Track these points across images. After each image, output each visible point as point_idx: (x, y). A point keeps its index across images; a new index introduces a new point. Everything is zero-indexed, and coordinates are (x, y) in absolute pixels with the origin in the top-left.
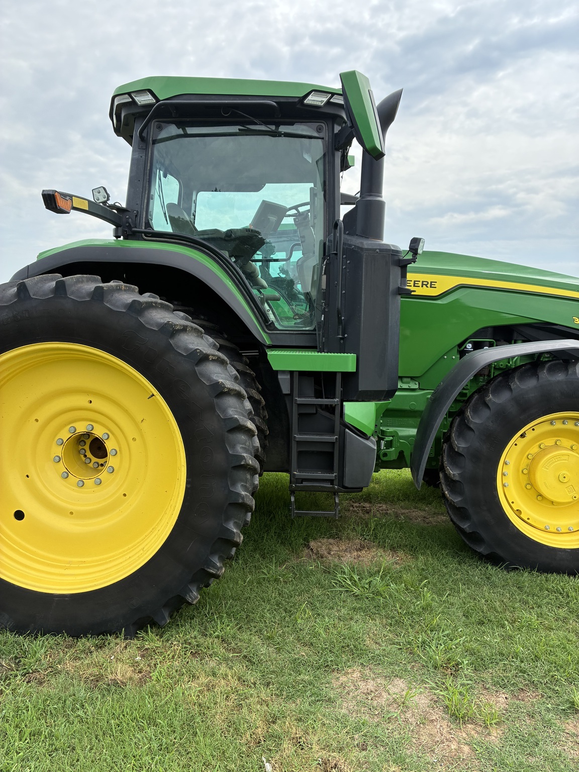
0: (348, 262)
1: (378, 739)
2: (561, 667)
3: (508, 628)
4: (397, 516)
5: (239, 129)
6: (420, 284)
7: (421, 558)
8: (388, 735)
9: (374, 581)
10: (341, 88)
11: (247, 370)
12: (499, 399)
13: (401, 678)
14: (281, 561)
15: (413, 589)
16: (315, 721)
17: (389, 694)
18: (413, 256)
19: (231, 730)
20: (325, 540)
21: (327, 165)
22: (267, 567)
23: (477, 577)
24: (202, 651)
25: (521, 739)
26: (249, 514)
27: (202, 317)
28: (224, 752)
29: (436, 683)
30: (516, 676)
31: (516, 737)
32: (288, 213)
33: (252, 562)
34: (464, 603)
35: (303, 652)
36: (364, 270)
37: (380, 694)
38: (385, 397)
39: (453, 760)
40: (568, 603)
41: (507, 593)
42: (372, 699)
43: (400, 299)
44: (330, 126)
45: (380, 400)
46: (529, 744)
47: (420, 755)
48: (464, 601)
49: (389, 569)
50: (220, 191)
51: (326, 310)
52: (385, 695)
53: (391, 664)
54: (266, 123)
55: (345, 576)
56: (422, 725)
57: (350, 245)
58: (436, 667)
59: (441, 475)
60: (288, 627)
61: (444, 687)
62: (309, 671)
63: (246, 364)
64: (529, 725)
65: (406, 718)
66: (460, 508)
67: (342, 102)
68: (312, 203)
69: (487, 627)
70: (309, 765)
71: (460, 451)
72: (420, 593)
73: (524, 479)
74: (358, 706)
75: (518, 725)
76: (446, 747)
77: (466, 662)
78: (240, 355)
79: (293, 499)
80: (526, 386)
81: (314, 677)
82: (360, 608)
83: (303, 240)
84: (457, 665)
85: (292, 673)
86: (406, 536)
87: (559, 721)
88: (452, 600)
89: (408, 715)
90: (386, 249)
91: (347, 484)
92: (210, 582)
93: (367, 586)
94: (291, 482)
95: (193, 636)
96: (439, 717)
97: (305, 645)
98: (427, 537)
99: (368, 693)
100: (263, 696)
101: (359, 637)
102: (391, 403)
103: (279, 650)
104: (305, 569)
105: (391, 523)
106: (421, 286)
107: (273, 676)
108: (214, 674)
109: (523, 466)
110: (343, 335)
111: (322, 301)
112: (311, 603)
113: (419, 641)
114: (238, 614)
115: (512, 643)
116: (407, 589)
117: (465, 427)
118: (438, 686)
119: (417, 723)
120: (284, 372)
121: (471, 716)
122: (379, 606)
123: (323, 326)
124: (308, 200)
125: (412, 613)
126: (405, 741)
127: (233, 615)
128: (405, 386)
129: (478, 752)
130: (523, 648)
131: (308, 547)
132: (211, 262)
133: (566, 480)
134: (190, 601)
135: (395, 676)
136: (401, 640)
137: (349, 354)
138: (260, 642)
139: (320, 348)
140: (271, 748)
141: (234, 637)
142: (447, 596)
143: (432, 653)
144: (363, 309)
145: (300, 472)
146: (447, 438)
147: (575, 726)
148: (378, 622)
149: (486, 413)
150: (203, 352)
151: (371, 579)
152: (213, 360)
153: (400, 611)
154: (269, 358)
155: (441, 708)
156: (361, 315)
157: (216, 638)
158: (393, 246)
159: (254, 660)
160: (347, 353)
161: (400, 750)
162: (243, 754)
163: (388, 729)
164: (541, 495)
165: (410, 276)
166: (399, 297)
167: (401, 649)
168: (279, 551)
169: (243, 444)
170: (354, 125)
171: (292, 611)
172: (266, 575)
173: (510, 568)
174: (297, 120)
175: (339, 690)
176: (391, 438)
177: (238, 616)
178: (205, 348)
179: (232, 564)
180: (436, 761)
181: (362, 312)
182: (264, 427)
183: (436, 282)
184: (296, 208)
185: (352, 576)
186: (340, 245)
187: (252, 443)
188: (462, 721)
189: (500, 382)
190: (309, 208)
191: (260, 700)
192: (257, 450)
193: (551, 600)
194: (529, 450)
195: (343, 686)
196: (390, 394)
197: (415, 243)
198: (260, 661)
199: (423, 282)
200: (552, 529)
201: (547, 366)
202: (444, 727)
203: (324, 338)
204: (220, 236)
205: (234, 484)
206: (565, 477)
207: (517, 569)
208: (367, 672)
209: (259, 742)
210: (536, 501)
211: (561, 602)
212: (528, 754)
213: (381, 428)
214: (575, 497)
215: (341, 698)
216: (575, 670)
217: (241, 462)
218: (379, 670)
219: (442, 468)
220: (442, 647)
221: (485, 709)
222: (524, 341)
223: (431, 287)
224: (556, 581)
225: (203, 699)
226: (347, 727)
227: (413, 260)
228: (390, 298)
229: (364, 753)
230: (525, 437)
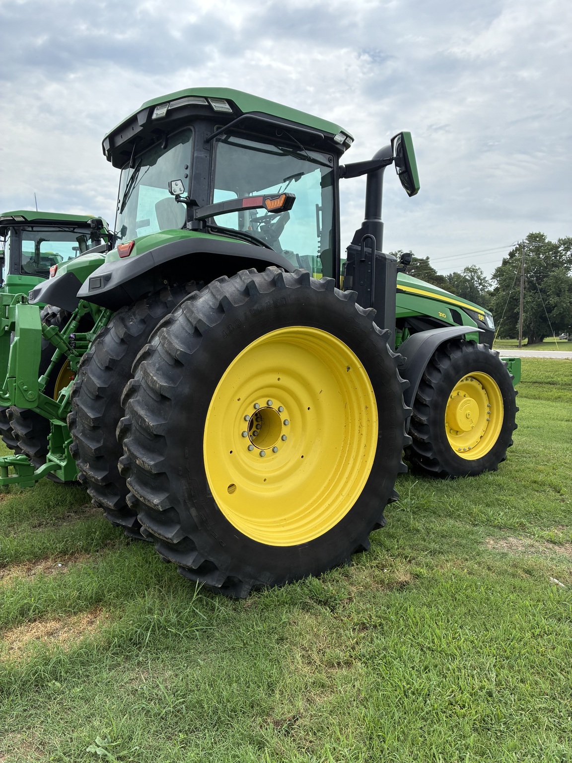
36: (386, 274)
44: (336, 159)
66: (427, 443)
71: (427, 403)
117: (429, 387)
133: (469, 417)
144: (386, 303)
149: (439, 376)
164: (452, 429)
186: (374, 254)
197: (409, 257)
200: (462, 450)
214: (472, 426)
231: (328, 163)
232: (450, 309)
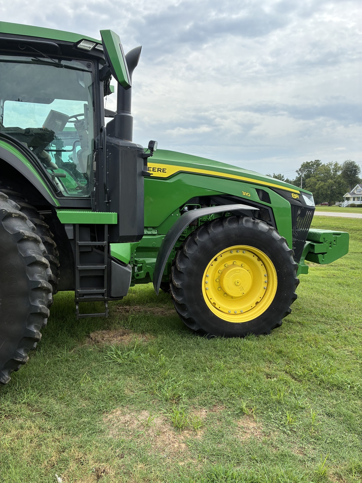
0: (110, 154)
1: (131, 450)
2: (236, 389)
3: (208, 371)
4: (146, 312)
5: (32, 60)
6: (156, 170)
7: (160, 336)
8: (137, 446)
9: (131, 353)
10: (101, 40)
11: (43, 223)
12: (202, 239)
13: (146, 410)
14: (70, 348)
15: (155, 356)
16: (91, 446)
17: (139, 421)
18: (150, 152)
19: (34, 461)
20: (100, 331)
21: (95, 90)
22: (61, 352)
23: (191, 344)
24: (13, 414)
25: (214, 435)
26: (46, 319)
27: (9, 187)
28: (29, 476)
29: (167, 409)
30: (212, 398)
31: (211, 434)
32: (70, 120)
33: (50, 351)
34: (184, 360)
35: (84, 404)
36: (120, 159)
37: (133, 422)
38: (136, 240)
39: (176, 454)
40: (240, 353)
41: (208, 352)
42: (128, 426)
43: (144, 179)
44: (96, 64)
45: (133, 242)
46: (218, 436)
47: (156, 454)
48: (184, 359)
49: (140, 346)
50: (22, 101)
51: (97, 184)
52: (136, 422)
53: (140, 402)
54: (51, 57)
55: (112, 353)
56: (158, 436)
57: (111, 143)
58: (167, 400)
59: (171, 285)
60: (74, 389)
61: (171, 411)
62: (88, 415)
63: (42, 220)
64: (219, 426)
65: (148, 434)
66: (181, 304)
67: (102, 49)
68: (85, 114)
69: (197, 373)
70: (87, 474)
71: (181, 270)
72: (159, 358)
73: (217, 285)
74: (119, 431)
75: (212, 427)
76: (172, 446)
77: (184, 395)
78: (38, 214)
79: (77, 307)
80: (217, 231)
81: (91, 418)
82: (122, 371)
83: (81, 138)
84: (179, 397)
85: (77, 418)
86: (151, 324)
87: (235, 421)
88: (177, 359)
89: (149, 432)
90: (134, 147)
91: (113, 295)
92: (19, 368)
93: (126, 357)
94: (76, 297)
95: (6, 405)
96: (168, 430)
97: (86, 399)
98: (163, 324)
99: (126, 423)
100: (56, 436)
101: (121, 389)
102: (140, 243)
103: (68, 405)
104: (86, 351)
105: (142, 317)
106: (157, 171)
107: (63, 422)
108: (22, 428)
109: (216, 277)
110: (108, 200)
111: (94, 178)
112: (90, 372)
113: (157, 386)
114: (40, 386)
115: (210, 379)
116: (151, 356)
117: (184, 256)
118: (167, 411)
119: (155, 435)
120: (69, 225)
121: (186, 426)
122: (133, 369)
123: (95, 195)
124: (83, 112)
125: (154, 370)
126: (147, 448)
127: (36, 387)
128: (149, 233)
129: (190, 446)
130: (215, 382)
131: (89, 337)
132: (14, 150)
133: (239, 284)
134: (3, 382)
135: (142, 410)
136: (147, 387)
137: (113, 213)
138: (55, 402)
139: (93, 209)
140: (61, 468)
141: (36, 402)
142: (174, 358)
143: (164, 392)
144: (120, 185)
145: (82, 290)
146: (174, 263)
147: (243, 422)
148: (133, 378)
149: (195, 248)
150: (7, 211)
151: (129, 353)
152: (15, 217)
153: (146, 370)
154: (58, 215)
155: (169, 424)
156: (119, 188)
157: (23, 404)
158: (138, 145)
159: (51, 415)
160: (111, 212)
161: (144, 454)
162: (42, 474)
163: (137, 442)
164: (226, 294)
165: (149, 165)
166: (143, 177)
167: (146, 392)
168: (69, 341)
169: (39, 274)
170: (110, 65)
171: (77, 379)
172: (60, 358)
173: (210, 337)
174: (73, 58)
175: (108, 424)
176: (141, 265)
177: (40, 387)
178: (9, 209)
179: (36, 354)
180: (165, 456)
181: (120, 186)
182: (57, 262)
183: (166, 169)
184: (75, 117)
185: (117, 352)
186: (104, 143)
187: (46, 273)
188: (181, 429)
189: (203, 229)
190: (84, 118)
191: (54, 439)
192: (51, 276)
193: (231, 352)
194: (219, 268)
195: (110, 421)
196: (139, 237)
197: (152, 144)
198: (55, 415)
199: (158, 168)
200: (232, 313)
201: (228, 219)
202: (171, 435)
203: (96, 203)
204: (20, 132)
205: (33, 300)
206: (238, 282)
207: (214, 337)
208: (125, 410)
209: (53, 466)
210: (224, 297)
211: (236, 353)
212: (218, 443)
213: (135, 259)
214: (244, 293)
215: (109, 428)
216: (243, 390)
217: (38, 285)
218: (133, 407)
219: (171, 281)
220: (170, 388)
221: (194, 420)
222: (216, 205)
223: (163, 172)
224: (234, 341)
225: (14, 445)
226: (111, 446)
227: (151, 155)
228: (137, 178)
229: (122, 459)
230: (217, 260)
231: (86, 69)
232: (256, 189)
